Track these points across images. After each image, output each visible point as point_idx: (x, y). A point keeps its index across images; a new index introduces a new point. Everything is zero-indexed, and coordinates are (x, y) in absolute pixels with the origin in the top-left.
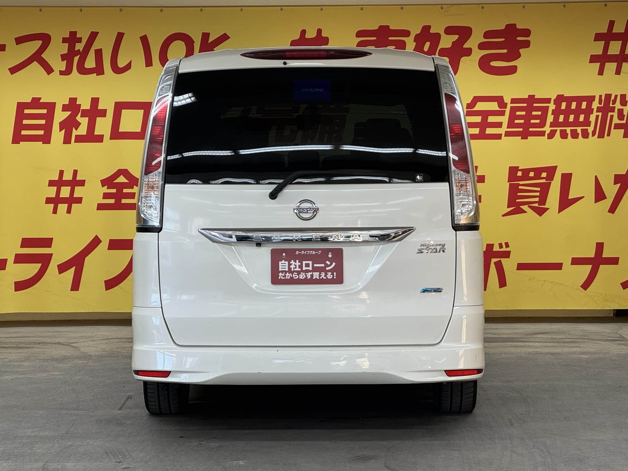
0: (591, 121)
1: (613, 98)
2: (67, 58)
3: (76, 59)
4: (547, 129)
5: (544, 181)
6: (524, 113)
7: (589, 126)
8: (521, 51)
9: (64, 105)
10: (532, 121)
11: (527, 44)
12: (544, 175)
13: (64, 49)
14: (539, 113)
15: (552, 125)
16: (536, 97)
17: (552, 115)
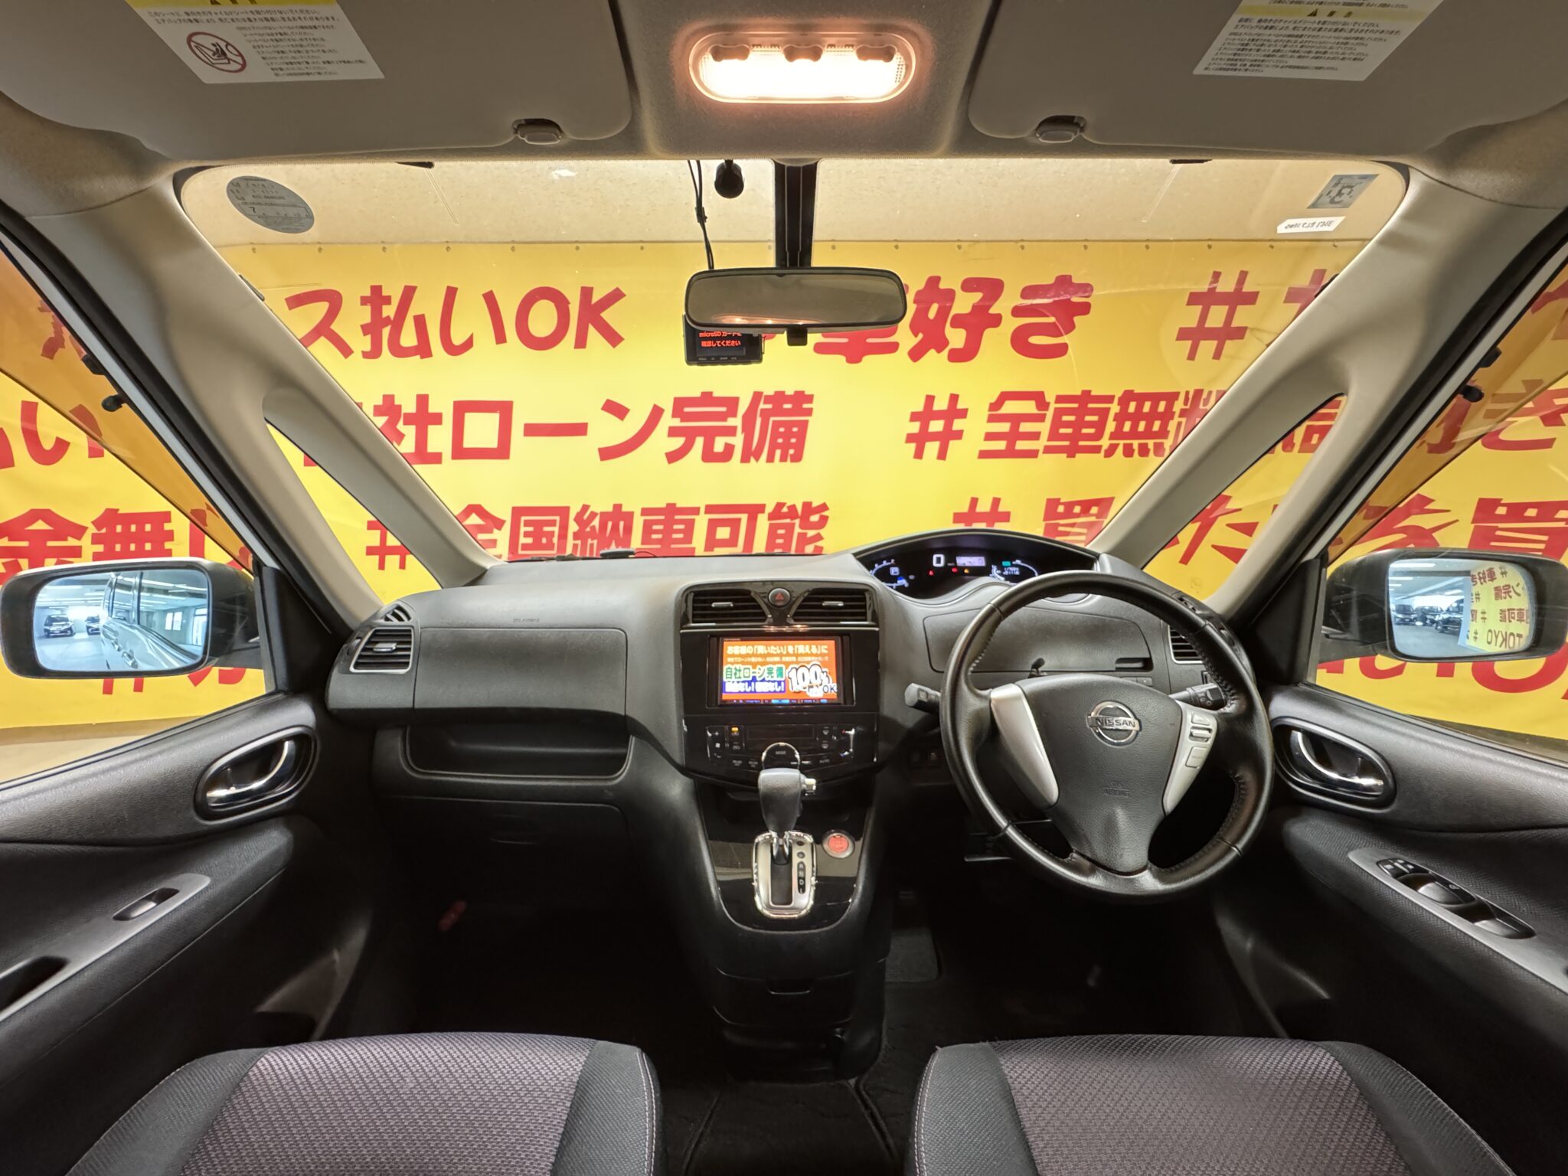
0: (1169, 431)
1: (1205, 395)
2: (371, 329)
3: (386, 332)
4: (1105, 442)
5: (1093, 519)
6: (1072, 418)
7: (1166, 437)
8: (1077, 319)
9: (376, 407)
10: (1085, 431)
11: (1085, 309)
12: (1094, 510)
13: (365, 315)
14: (1095, 418)
15: (1113, 436)
16: (1093, 393)
17: (1114, 420)
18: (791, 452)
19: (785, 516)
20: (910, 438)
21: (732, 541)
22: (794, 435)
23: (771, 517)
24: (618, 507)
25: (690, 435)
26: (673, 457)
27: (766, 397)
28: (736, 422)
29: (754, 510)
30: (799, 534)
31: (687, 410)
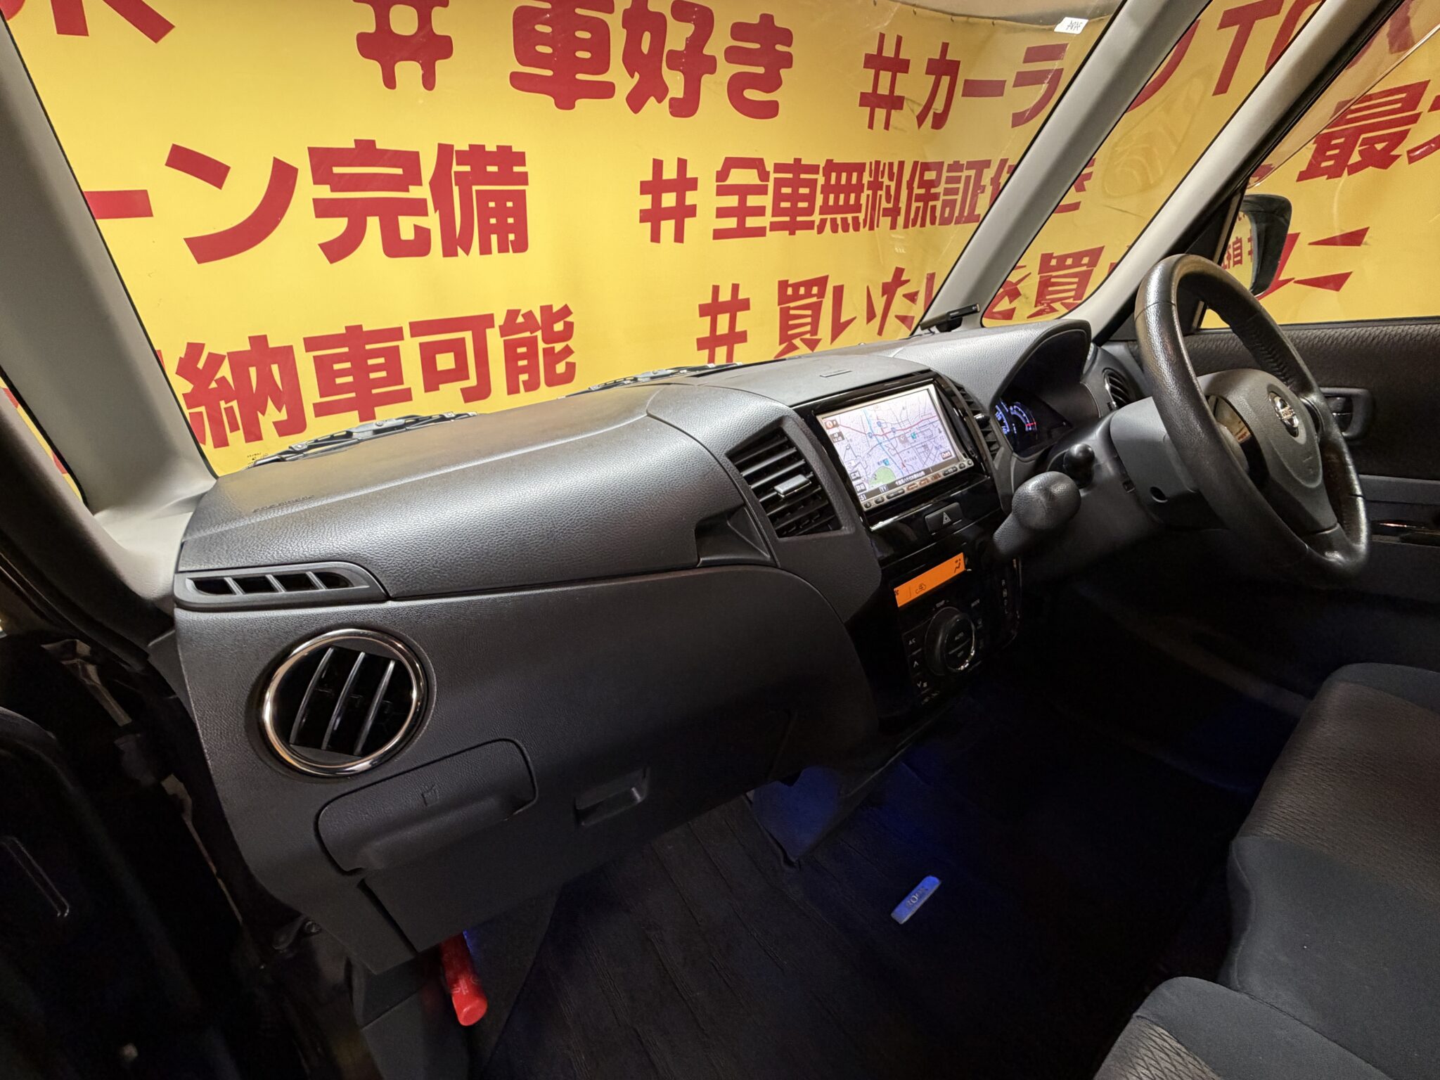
0: (860, 206)
1: (881, 168)
4: (816, 217)
5: (814, 300)
6: (789, 190)
7: (860, 211)
8: (783, 72)
10: (800, 205)
11: (787, 61)
12: (815, 290)
14: (807, 191)
15: (821, 211)
16: (803, 162)
17: (822, 193)
18: (512, 237)
19: (521, 329)
20: (645, 216)
21: (459, 373)
22: (510, 212)
23: (504, 331)
24: (259, 342)
25: (356, 215)
26: (336, 250)
27: (460, 154)
28: (421, 192)
29: (480, 324)
30: (545, 350)
31: (337, 170)
